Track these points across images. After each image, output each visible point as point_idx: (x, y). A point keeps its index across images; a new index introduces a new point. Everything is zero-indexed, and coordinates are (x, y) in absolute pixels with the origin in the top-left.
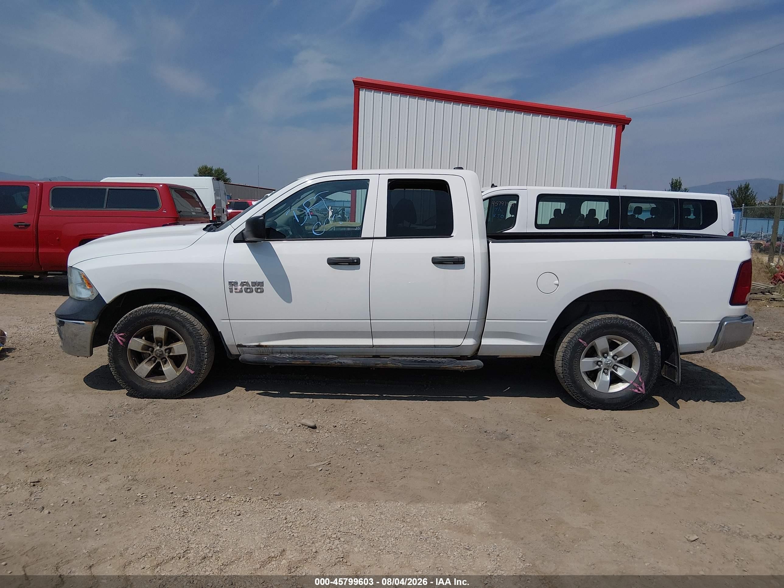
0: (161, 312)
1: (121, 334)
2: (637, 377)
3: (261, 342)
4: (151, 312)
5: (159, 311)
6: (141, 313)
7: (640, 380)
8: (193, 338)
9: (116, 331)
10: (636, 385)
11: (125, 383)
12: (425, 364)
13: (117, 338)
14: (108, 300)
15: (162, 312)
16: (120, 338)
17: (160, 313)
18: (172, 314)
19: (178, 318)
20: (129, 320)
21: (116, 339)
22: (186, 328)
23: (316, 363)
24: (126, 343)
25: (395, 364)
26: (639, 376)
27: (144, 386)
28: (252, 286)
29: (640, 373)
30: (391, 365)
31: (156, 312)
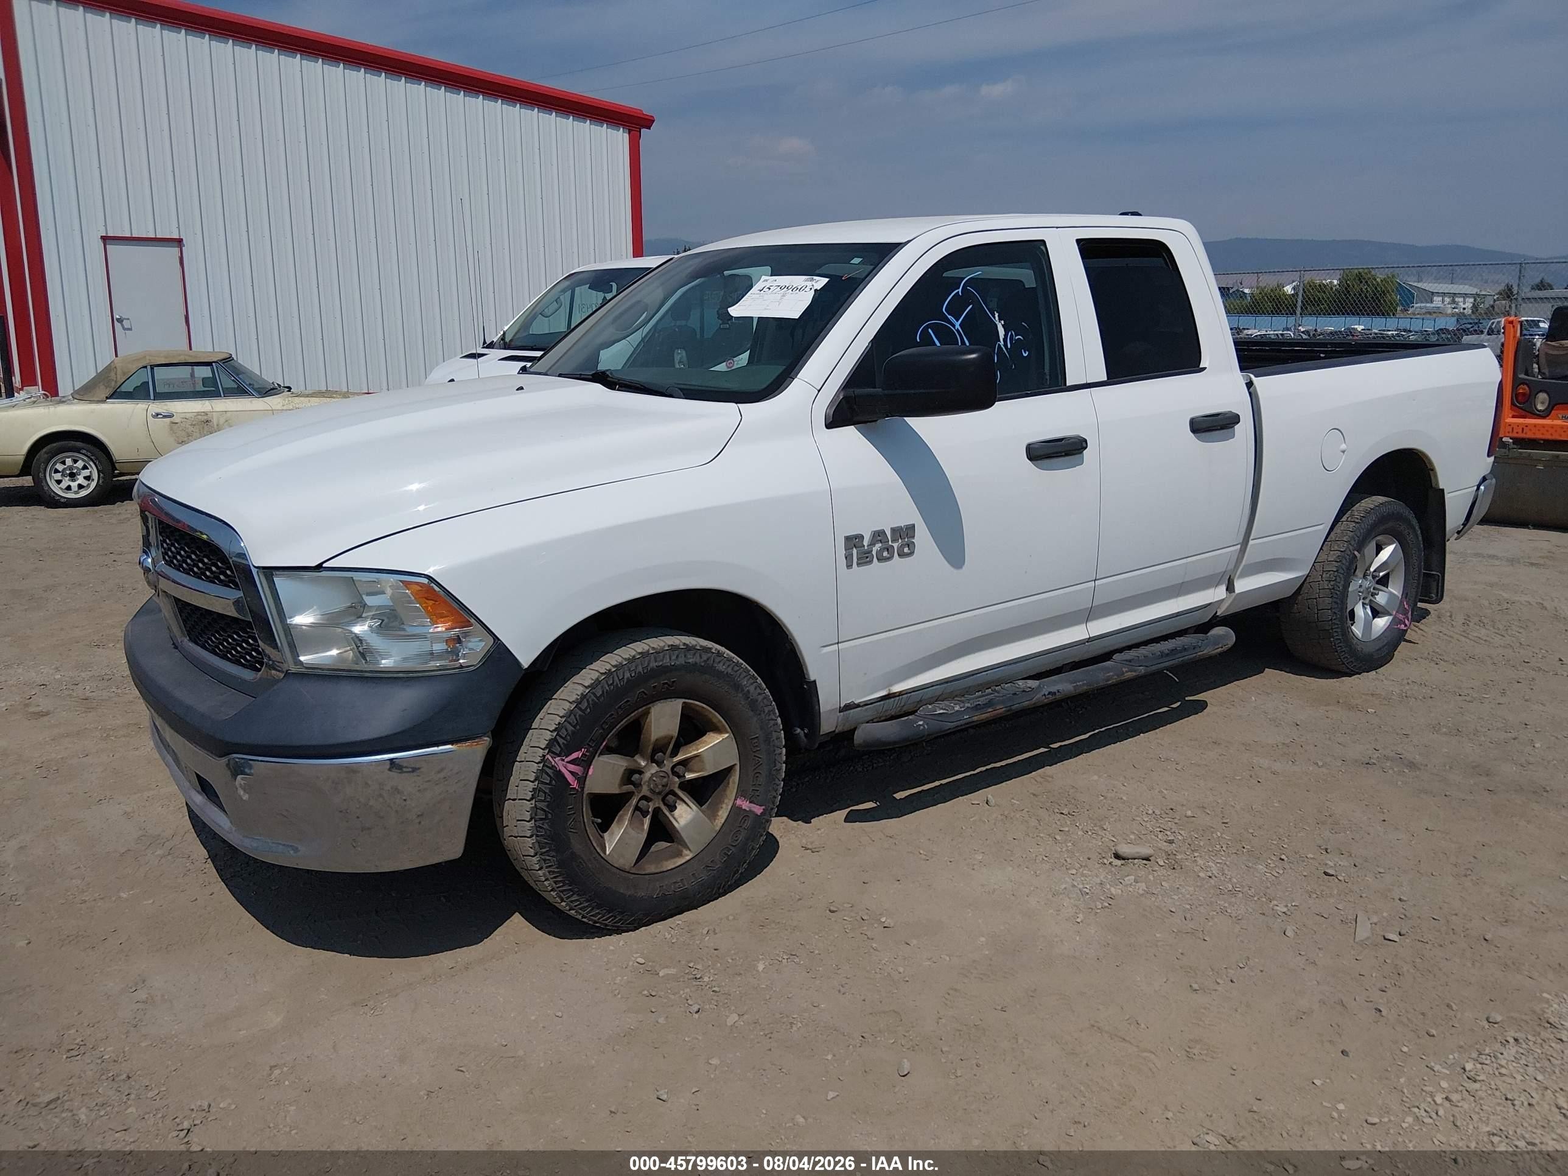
0: (680, 659)
1: (574, 756)
2: (1401, 602)
3: (891, 685)
4: (653, 664)
5: (674, 657)
6: (627, 675)
7: (1406, 606)
8: (760, 714)
9: (557, 749)
10: (1401, 616)
11: (587, 901)
12: (1177, 656)
13: (563, 770)
14: (526, 657)
15: (681, 661)
16: (572, 767)
17: (678, 663)
18: (705, 657)
19: (721, 667)
20: (595, 704)
21: (559, 774)
22: (743, 690)
23: (1013, 707)
24: (582, 780)
25: (1135, 671)
26: (1404, 599)
27: (641, 893)
28: (892, 542)
29: (1405, 594)
30: (1129, 673)
31: (667, 662)
